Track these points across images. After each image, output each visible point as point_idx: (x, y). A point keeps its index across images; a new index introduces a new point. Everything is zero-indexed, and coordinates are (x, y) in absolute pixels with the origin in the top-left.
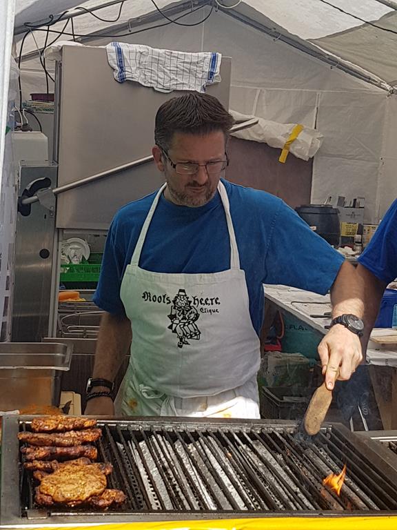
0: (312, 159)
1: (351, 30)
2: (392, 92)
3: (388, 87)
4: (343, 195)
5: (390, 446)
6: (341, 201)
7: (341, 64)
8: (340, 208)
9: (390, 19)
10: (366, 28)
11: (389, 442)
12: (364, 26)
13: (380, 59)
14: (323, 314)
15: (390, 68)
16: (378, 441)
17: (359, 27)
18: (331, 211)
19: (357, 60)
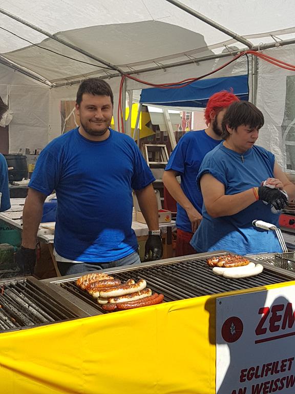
0: (7, 127)
1: (25, 48)
2: (52, 87)
3: (50, 83)
4: (28, 148)
5: (61, 285)
6: (27, 151)
7: (20, 69)
8: (27, 156)
9: (47, 43)
10: (33, 47)
11: (61, 284)
12: (32, 46)
13: (43, 67)
14: (20, 218)
15: (50, 72)
16: (54, 283)
17: (29, 47)
18: (22, 157)
19: (30, 67)
